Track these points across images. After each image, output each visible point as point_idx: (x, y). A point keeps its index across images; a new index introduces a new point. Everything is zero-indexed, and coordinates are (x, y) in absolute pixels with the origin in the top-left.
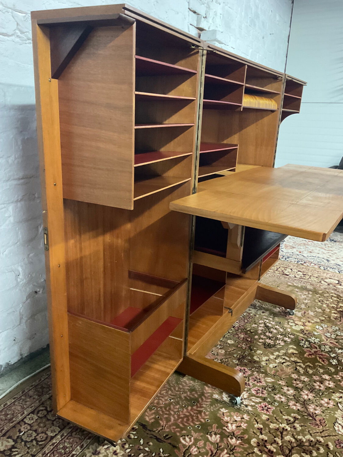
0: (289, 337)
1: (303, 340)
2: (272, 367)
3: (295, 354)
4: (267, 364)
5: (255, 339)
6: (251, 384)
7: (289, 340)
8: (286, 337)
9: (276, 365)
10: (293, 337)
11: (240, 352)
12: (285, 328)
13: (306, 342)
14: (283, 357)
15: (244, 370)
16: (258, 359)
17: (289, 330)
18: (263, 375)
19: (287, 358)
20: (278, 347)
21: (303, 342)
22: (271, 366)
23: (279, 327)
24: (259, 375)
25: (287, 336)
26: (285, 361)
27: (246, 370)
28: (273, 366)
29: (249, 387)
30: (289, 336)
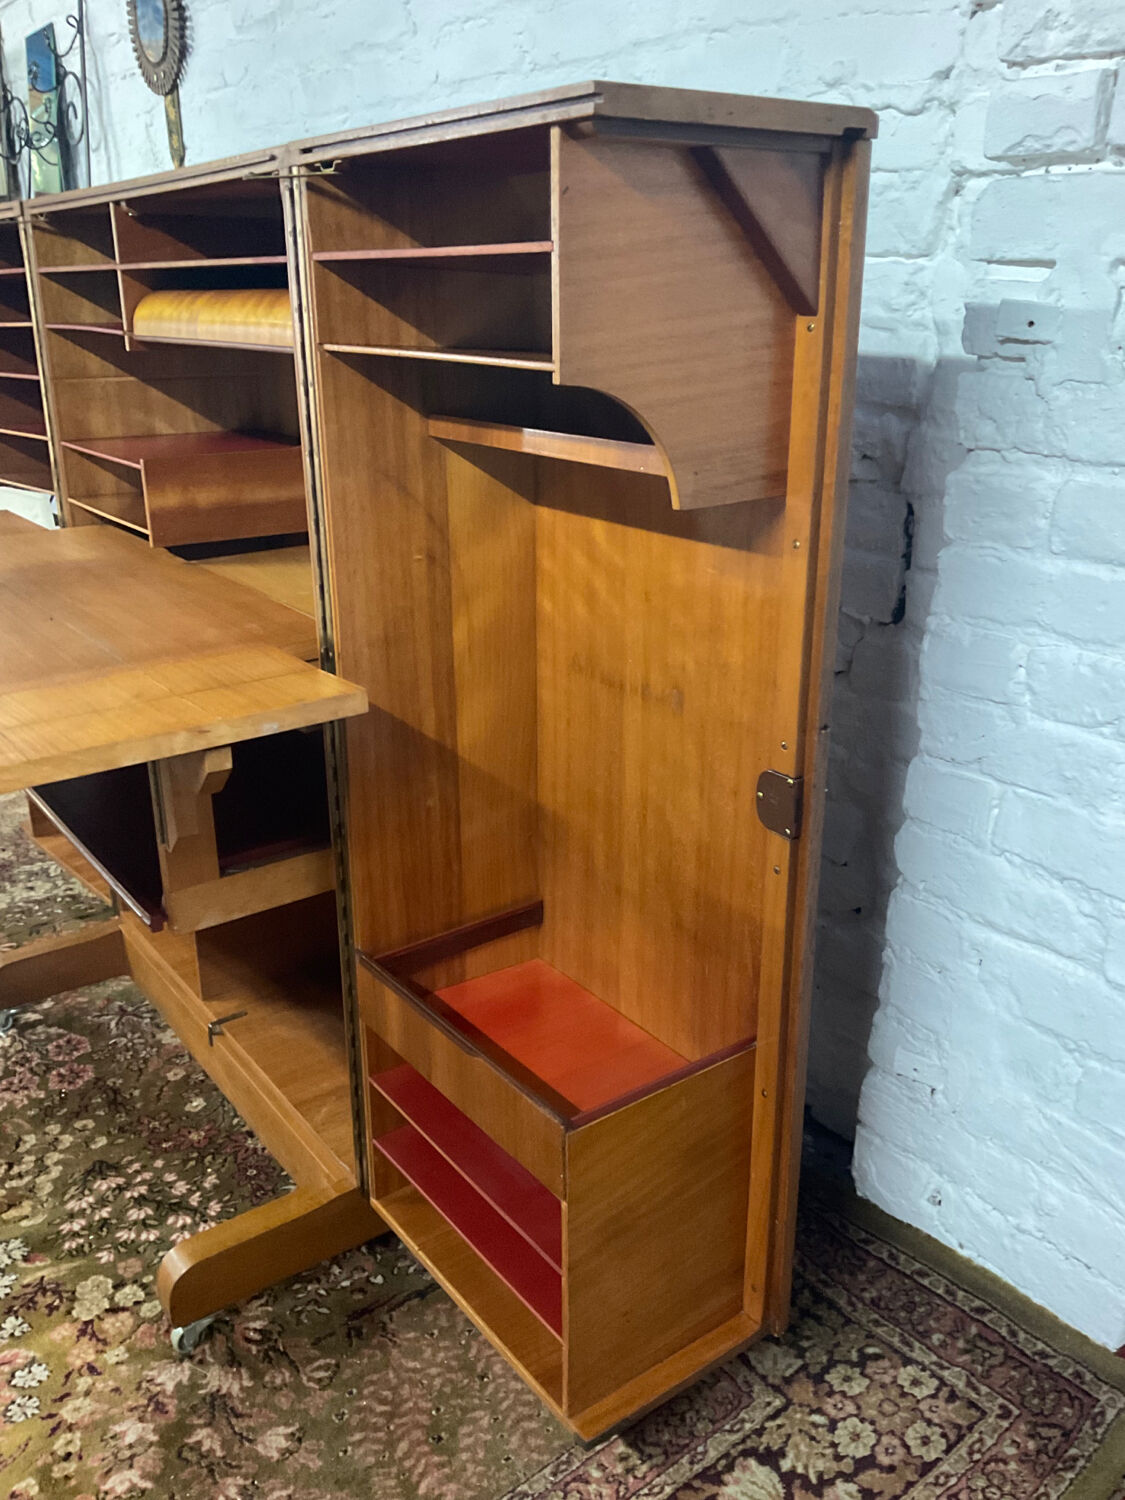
0: (76, 1235)
1: (25, 1259)
2: (26, 1138)
3: (5, 1207)
4: (45, 1133)
5: (154, 1158)
6: (18, 1069)
7: (65, 1227)
8: (83, 1229)
9: (21, 1149)
10: (67, 1246)
11: (138, 1105)
12: (122, 1250)
13: (9, 1262)
14: (26, 1179)
15: (70, 1083)
16: (78, 1125)
17: (105, 1257)
18: (20, 1106)
19: (14, 1183)
20: (72, 1191)
21: (17, 1255)
22: (30, 1140)
23: (144, 1236)
24: (28, 1097)
25: (85, 1232)
26: (11, 1173)
27: (66, 1085)
28: (25, 1142)
29: (13, 1059)
30: (81, 1241)
